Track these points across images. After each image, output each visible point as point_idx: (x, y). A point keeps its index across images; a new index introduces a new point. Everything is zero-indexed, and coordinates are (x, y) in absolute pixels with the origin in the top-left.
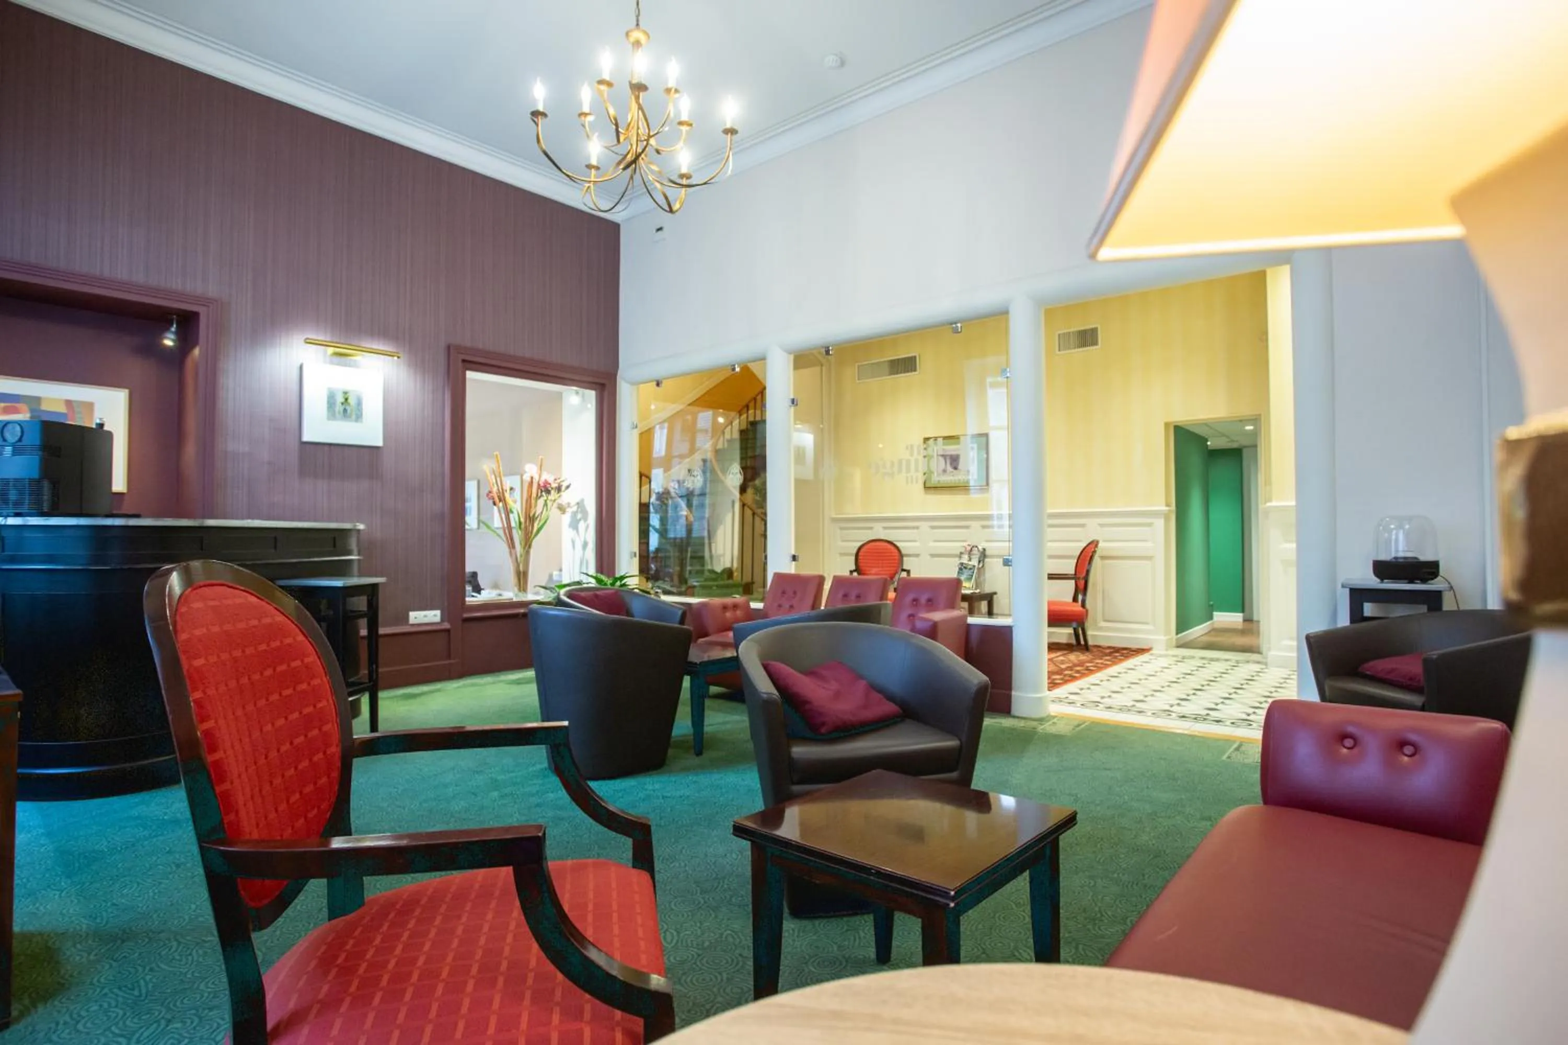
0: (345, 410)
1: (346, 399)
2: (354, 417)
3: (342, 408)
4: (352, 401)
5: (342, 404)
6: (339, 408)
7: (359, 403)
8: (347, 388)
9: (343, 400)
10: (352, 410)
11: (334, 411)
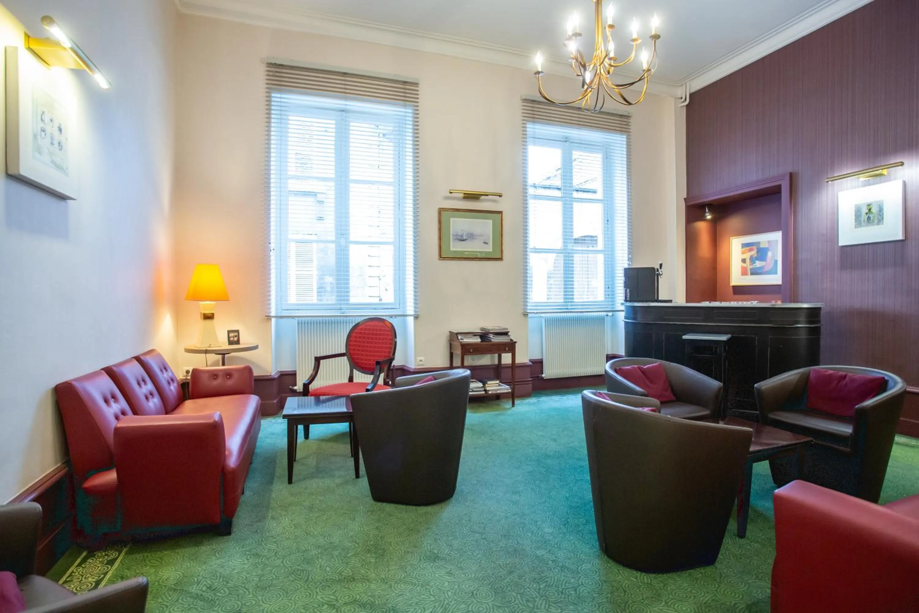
0: (869, 218)
1: (870, 210)
2: (876, 221)
3: (866, 217)
4: (874, 210)
5: (867, 214)
6: (864, 217)
7: (881, 210)
8: (869, 201)
9: (867, 211)
10: (874, 217)
11: (860, 221)
